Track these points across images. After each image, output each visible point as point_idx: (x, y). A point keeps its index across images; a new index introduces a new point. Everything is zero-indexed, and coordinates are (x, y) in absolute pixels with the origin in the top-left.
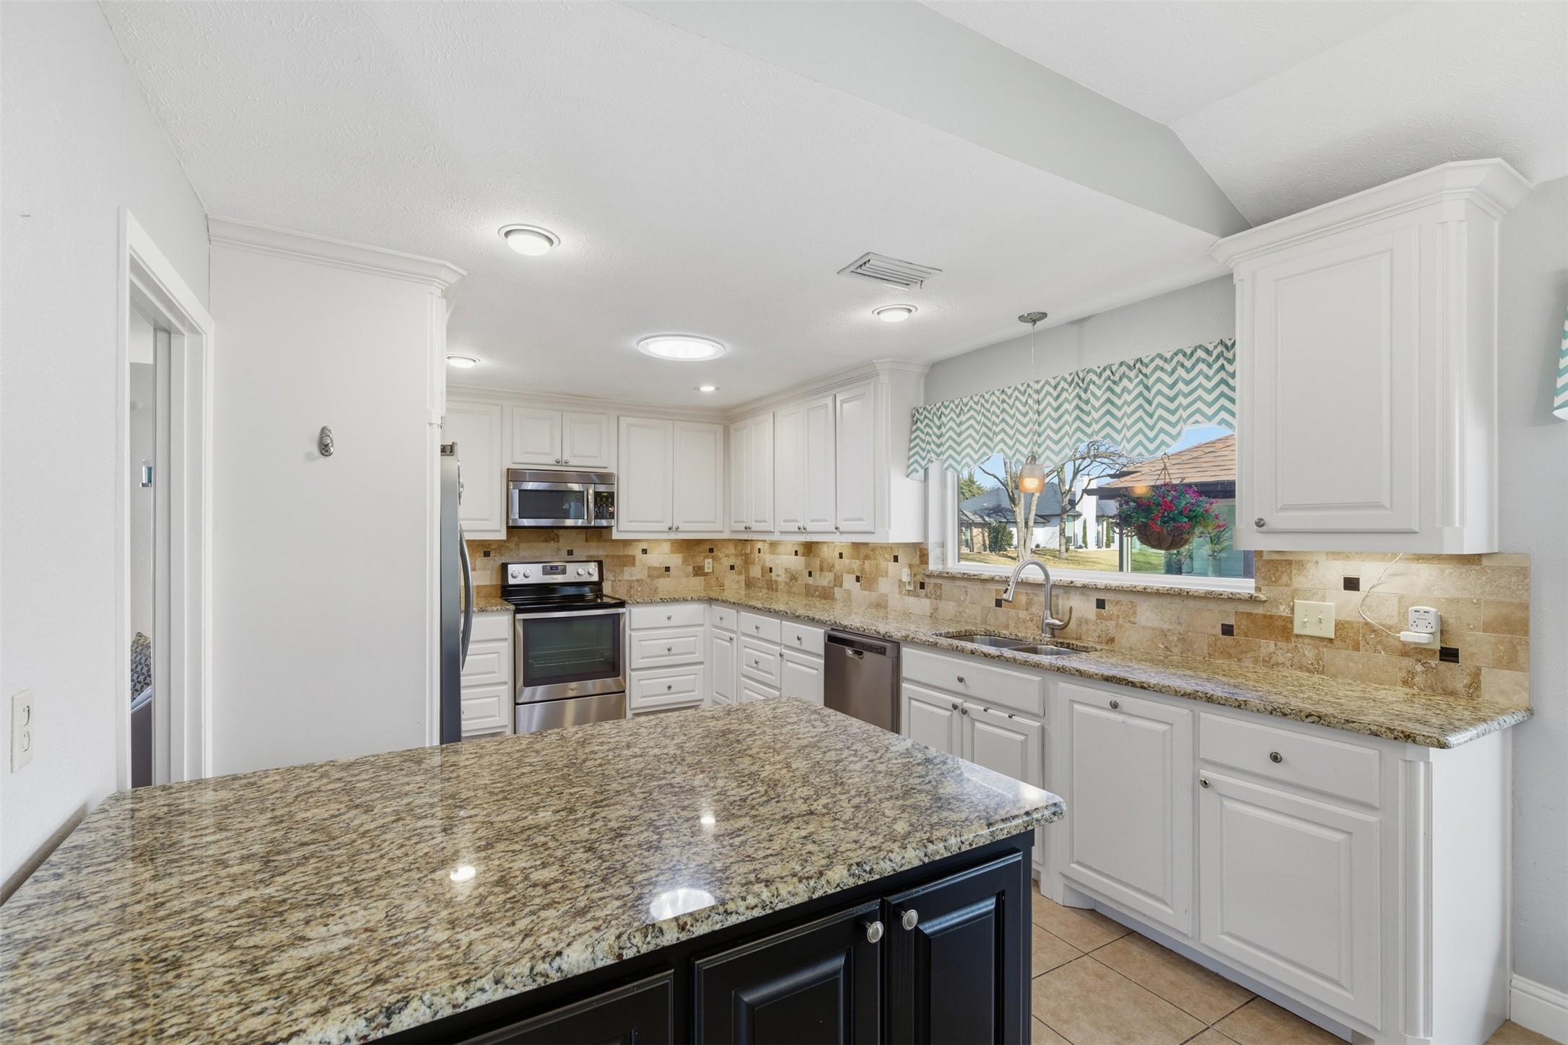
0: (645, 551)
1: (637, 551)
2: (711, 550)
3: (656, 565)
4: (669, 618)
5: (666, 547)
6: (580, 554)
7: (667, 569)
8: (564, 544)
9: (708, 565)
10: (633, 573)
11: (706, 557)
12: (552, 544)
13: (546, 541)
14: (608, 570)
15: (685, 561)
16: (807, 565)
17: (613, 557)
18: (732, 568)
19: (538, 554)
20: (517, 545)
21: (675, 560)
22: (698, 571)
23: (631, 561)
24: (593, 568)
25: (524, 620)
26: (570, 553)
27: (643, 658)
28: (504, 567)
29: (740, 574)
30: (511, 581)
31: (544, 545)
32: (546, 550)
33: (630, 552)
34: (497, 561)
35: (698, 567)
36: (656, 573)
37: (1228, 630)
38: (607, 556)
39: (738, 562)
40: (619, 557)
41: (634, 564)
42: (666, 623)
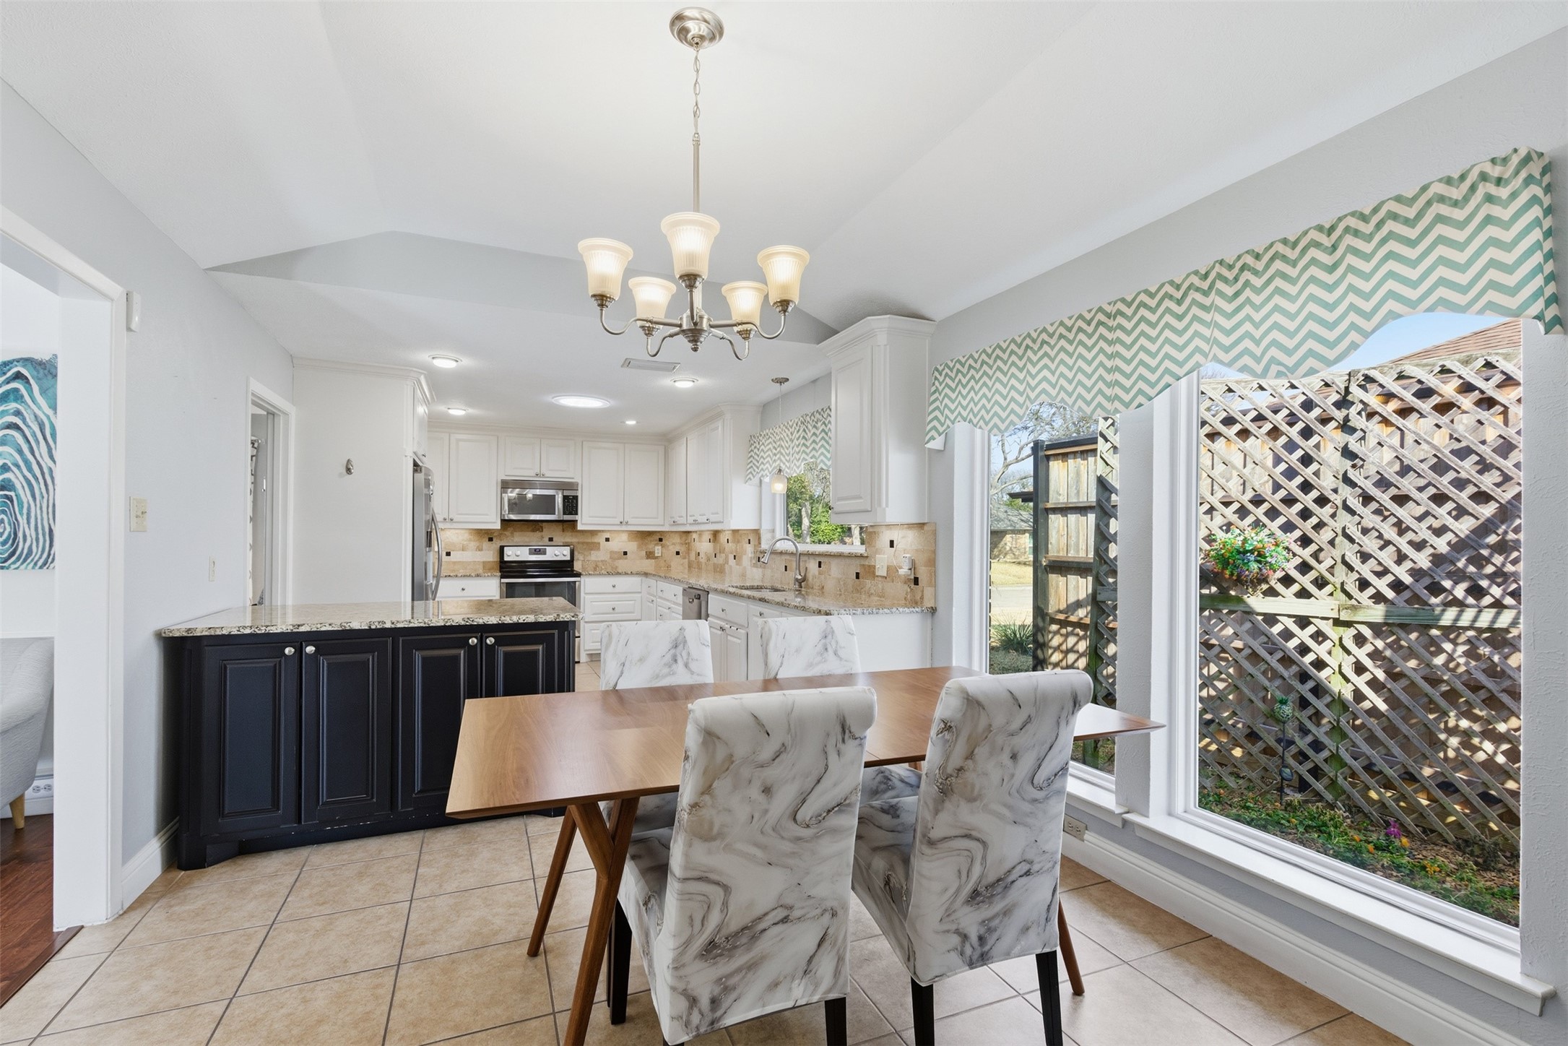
0: (607, 540)
1: (600, 538)
2: (661, 540)
3: (616, 549)
4: (614, 586)
5: (625, 537)
6: (557, 540)
7: (625, 553)
8: (547, 533)
9: (658, 550)
10: (595, 556)
11: (657, 544)
12: (538, 534)
13: (533, 531)
14: (579, 553)
15: (639, 547)
17: (583, 543)
18: (678, 553)
19: (527, 539)
20: (512, 533)
21: (632, 547)
22: (650, 555)
23: (596, 546)
24: (566, 551)
25: (507, 583)
26: (551, 539)
27: (594, 614)
28: (502, 549)
29: (684, 558)
30: (506, 559)
31: (532, 533)
32: (535, 539)
33: (596, 540)
34: (496, 544)
35: (650, 552)
36: (616, 556)
37: (858, 576)
38: (579, 543)
39: (682, 549)
40: (587, 543)
41: (599, 549)
42: (612, 590)
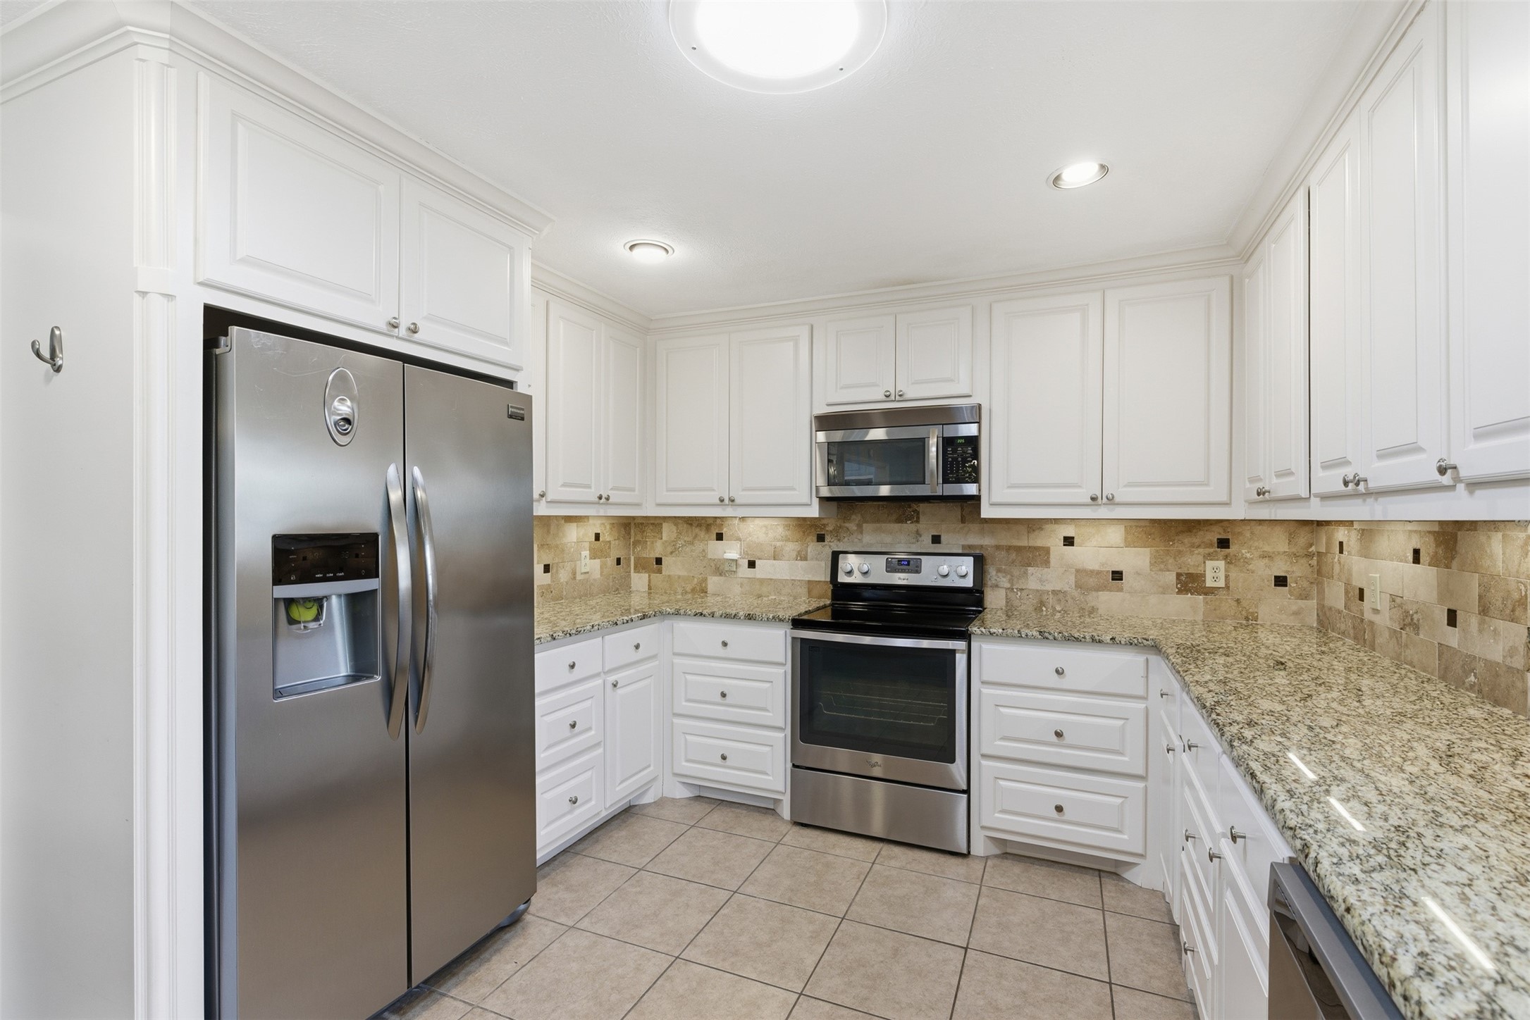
0: (1069, 541)
1: (1053, 540)
2: (1224, 543)
3: (1093, 565)
4: (1061, 673)
5: (1115, 535)
6: (951, 541)
7: (1117, 576)
8: (927, 527)
9: (1215, 571)
10: (1035, 580)
11: (1210, 557)
12: (910, 526)
13: (900, 520)
14: (999, 570)
15: (1157, 562)
16: (1445, 591)
17: (1009, 548)
18: (1281, 581)
19: (888, 539)
20: (860, 526)
21: (1135, 560)
22: (1190, 583)
23: (1040, 556)
24: (967, 565)
25: (802, 640)
26: (936, 539)
27: (1004, 738)
28: (835, 556)
29: (1305, 596)
30: (842, 578)
31: (897, 526)
32: (900, 539)
33: (1039, 540)
34: (826, 550)
35: (1189, 575)
36: (1092, 581)
38: (998, 547)
39: (1297, 571)
40: (1019, 549)
41: (1046, 563)
42: (1054, 681)
